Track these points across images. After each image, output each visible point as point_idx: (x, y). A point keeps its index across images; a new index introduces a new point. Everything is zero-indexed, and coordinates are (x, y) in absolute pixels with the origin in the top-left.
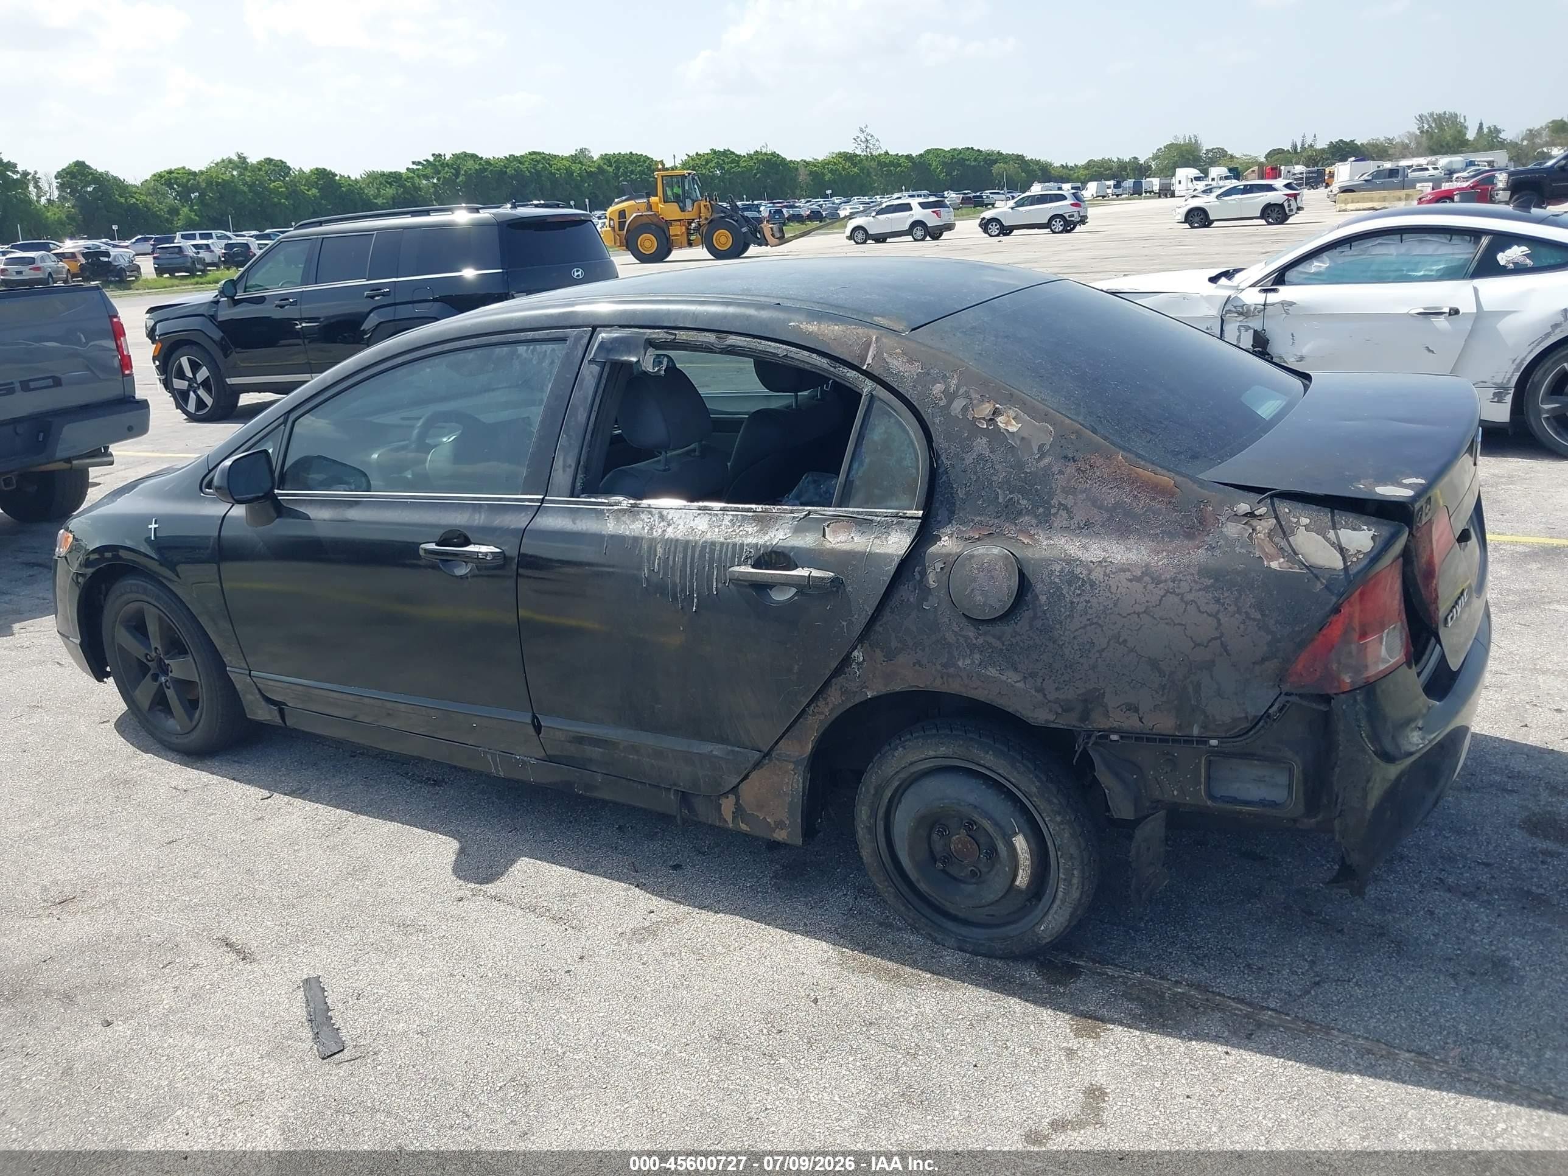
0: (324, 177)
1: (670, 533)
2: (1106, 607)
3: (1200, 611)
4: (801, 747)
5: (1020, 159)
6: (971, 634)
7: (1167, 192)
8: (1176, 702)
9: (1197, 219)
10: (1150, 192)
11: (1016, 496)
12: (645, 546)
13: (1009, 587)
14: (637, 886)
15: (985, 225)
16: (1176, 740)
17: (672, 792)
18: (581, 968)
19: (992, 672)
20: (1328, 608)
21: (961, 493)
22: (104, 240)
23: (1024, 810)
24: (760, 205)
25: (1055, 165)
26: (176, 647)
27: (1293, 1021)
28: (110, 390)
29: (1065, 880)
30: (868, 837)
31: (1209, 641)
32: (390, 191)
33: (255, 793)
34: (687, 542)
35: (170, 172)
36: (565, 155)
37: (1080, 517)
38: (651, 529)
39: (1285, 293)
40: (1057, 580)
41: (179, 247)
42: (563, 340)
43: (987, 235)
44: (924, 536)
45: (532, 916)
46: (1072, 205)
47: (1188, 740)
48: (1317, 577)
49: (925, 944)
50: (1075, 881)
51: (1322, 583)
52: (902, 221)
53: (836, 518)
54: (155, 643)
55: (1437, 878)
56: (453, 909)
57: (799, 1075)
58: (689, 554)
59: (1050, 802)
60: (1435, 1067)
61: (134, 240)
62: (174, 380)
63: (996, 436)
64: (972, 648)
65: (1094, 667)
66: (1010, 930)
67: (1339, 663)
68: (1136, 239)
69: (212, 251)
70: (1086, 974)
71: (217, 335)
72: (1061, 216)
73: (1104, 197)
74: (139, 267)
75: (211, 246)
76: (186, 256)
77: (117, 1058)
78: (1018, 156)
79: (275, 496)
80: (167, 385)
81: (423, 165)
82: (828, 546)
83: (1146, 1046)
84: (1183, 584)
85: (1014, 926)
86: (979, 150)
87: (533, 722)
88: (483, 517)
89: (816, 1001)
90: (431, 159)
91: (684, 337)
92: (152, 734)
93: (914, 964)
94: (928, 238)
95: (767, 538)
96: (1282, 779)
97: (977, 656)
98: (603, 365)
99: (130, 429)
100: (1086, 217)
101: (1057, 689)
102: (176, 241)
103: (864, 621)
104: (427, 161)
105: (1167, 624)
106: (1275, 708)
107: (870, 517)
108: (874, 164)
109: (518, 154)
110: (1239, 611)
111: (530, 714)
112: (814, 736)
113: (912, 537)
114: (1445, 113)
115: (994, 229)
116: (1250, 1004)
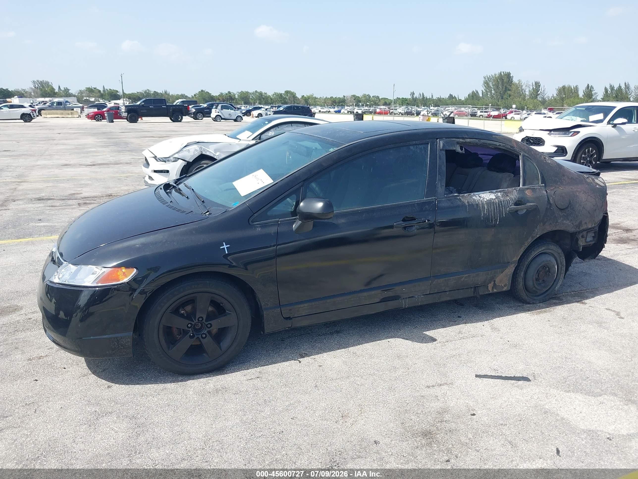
3: (593, 198)
8: (591, 220)
12: (481, 206)
17: (473, 288)
19: (564, 222)
21: (546, 179)
31: (595, 205)
96: (593, 235)
97: (562, 218)
98: (445, 151)
101: (576, 223)
105: (590, 202)
110: (597, 197)
111: (430, 277)
113: (545, 191)
114: (43, 81)
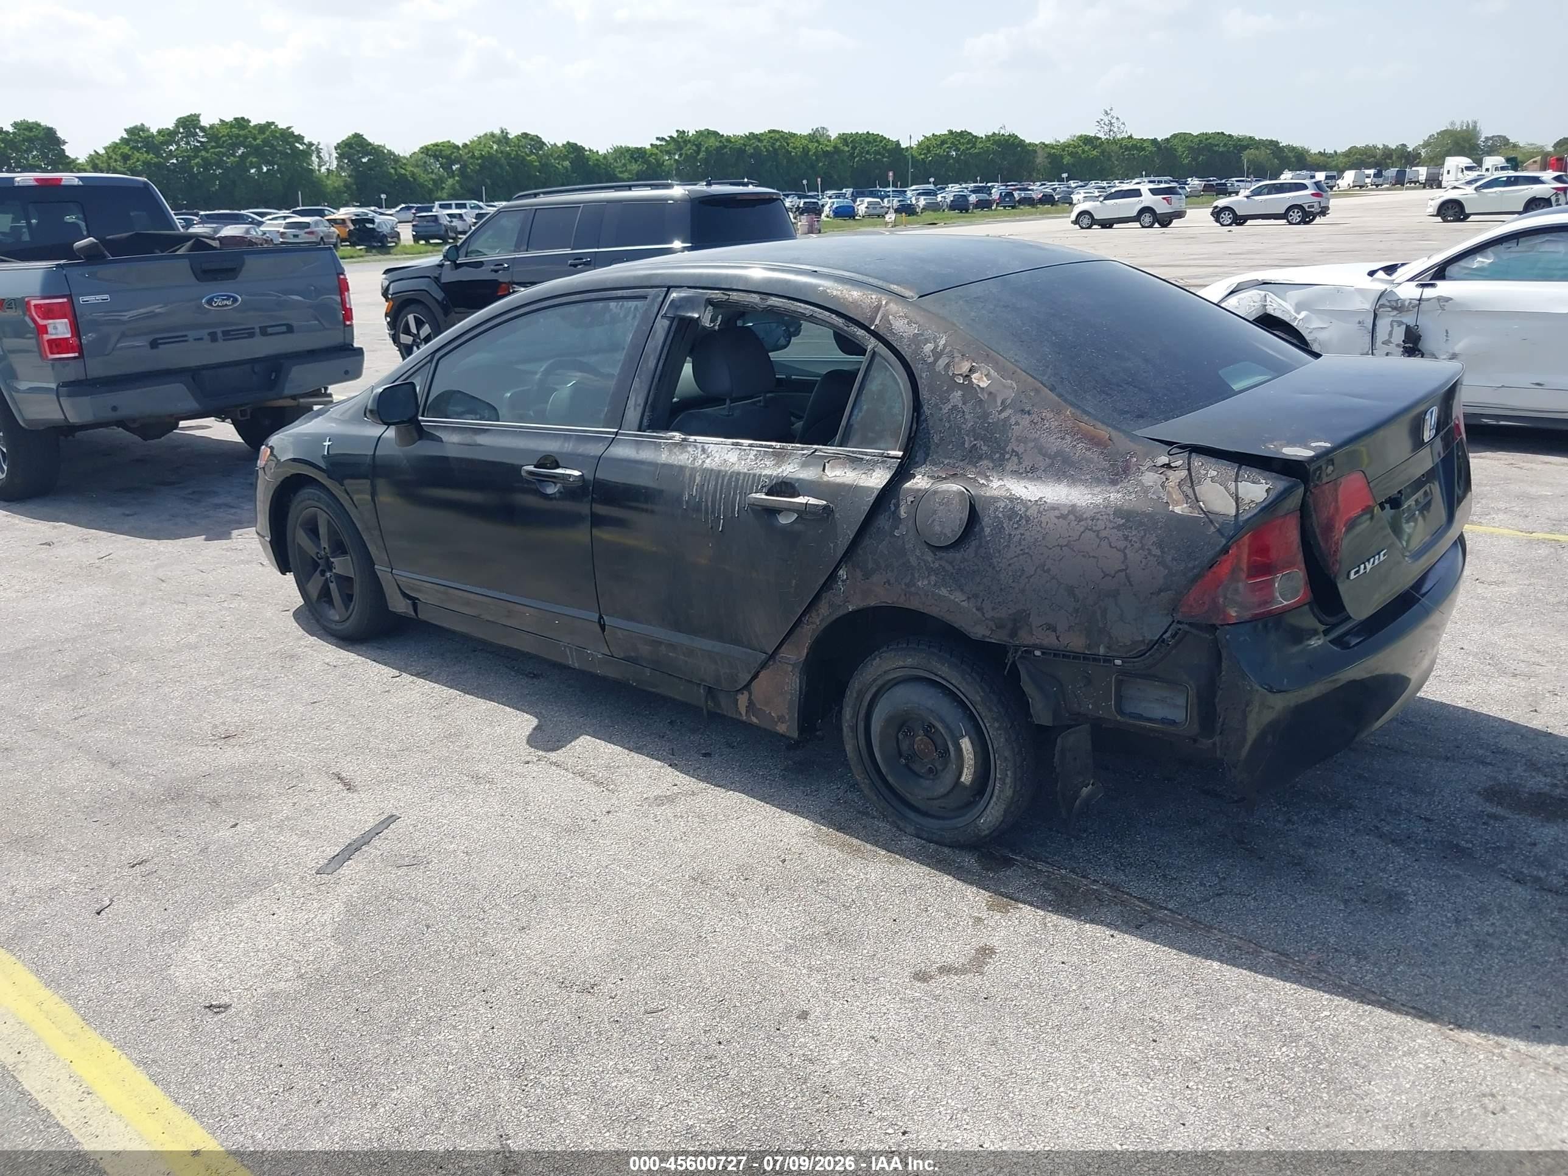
0: (574, 151)
1: (708, 463)
2: (1036, 540)
3: (1110, 546)
4: (796, 654)
5: (1274, 144)
6: (930, 559)
7: (1433, 182)
8: (1086, 624)
9: (1451, 212)
10: (1415, 183)
11: (979, 443)
12: (687, 474)
13: (961, 519)
14: (670, 765)
15: (1217, 214)
16: (1086, 658)
17: (702, 687)
18: (606, 820)
19: (944, 592)
20: (1218, 548)
21: (936, 439)
22: (372, 208)
23: (972, 718)
24: (993, 187)
25: (1312, 152)
26: (339, 548)
27: (1183, 920)
28: (333, 338)
29: (1000, 779)
30: (850, 734)
31: (1116, 572)
32: (635, 167)
33: (387, 672)
34: (719, 471)
35: (437, 145)
36: (803, 134)
37: (1027, 463)
38: (694, 460)
39: (1444, 288)
40: (1000, 515)
41: (435, 216)
42: (645, 297)
43: (1218, 224)
44: (902, 473)
45: (580, 779)
46: (1313, 194)
47: (1096, 659)
48: (1211, 522)
49: (890, 830)
50: (1008, 780)
51: (1215, 527)
52: (1131, 206)
53: (836, 457)
54: (324, 544)
55: (1374, 826)
56: (520, 769)
57: (749, 911)
58: (720, 482)
59: (990, 710)
60: (1290, 965)
61: (398, 209)
62: (401, 335)
63: (969, 389)
64: (931, 570)
65: (1023, 591)
66: (960, 822)
67: (1225, 598)
68: (1377, 232)
69: (465, 220)
70: (1018, 866)
71: (439, 295)
72: (1300, 207)
73: (1361, 187)
74: (398, 234)
75: (464, 216)
76: (441, 224)
77: (241, 845)
78: (1271, 141)
79: (419, 422)
80: (395, 339)
81: (666, 141)
82: (825, 479)
83: (1045, 924)
84: (1099, 522)
85: (960, 819)
86: (1230, 136)
87: (599, 622)
88: (571, 445)
89: (784, 861)
90: (675, 135)
91: (736, 298)
92: (318, 621)
93: (876, 843)
94: (1156, 225)
95: (780, 470)
96: (1181, 701)
97: (933, 578)
98: (672, 320)
99: (346, 372)
100: (1327, 208)
101: (993, 609)
102: (434, 210)
103: (846, 543)
104: (671, 137)
105: (1083, 556)
106: (1168, 634)
107: (861, 456)
108: (1115, 148)
109: (757, 132)
110: (1142, 548)
111: (598, 615)
112: (808, 643)
113: (892, 473)
115: (1227, 218)
116: (1152, 904)
